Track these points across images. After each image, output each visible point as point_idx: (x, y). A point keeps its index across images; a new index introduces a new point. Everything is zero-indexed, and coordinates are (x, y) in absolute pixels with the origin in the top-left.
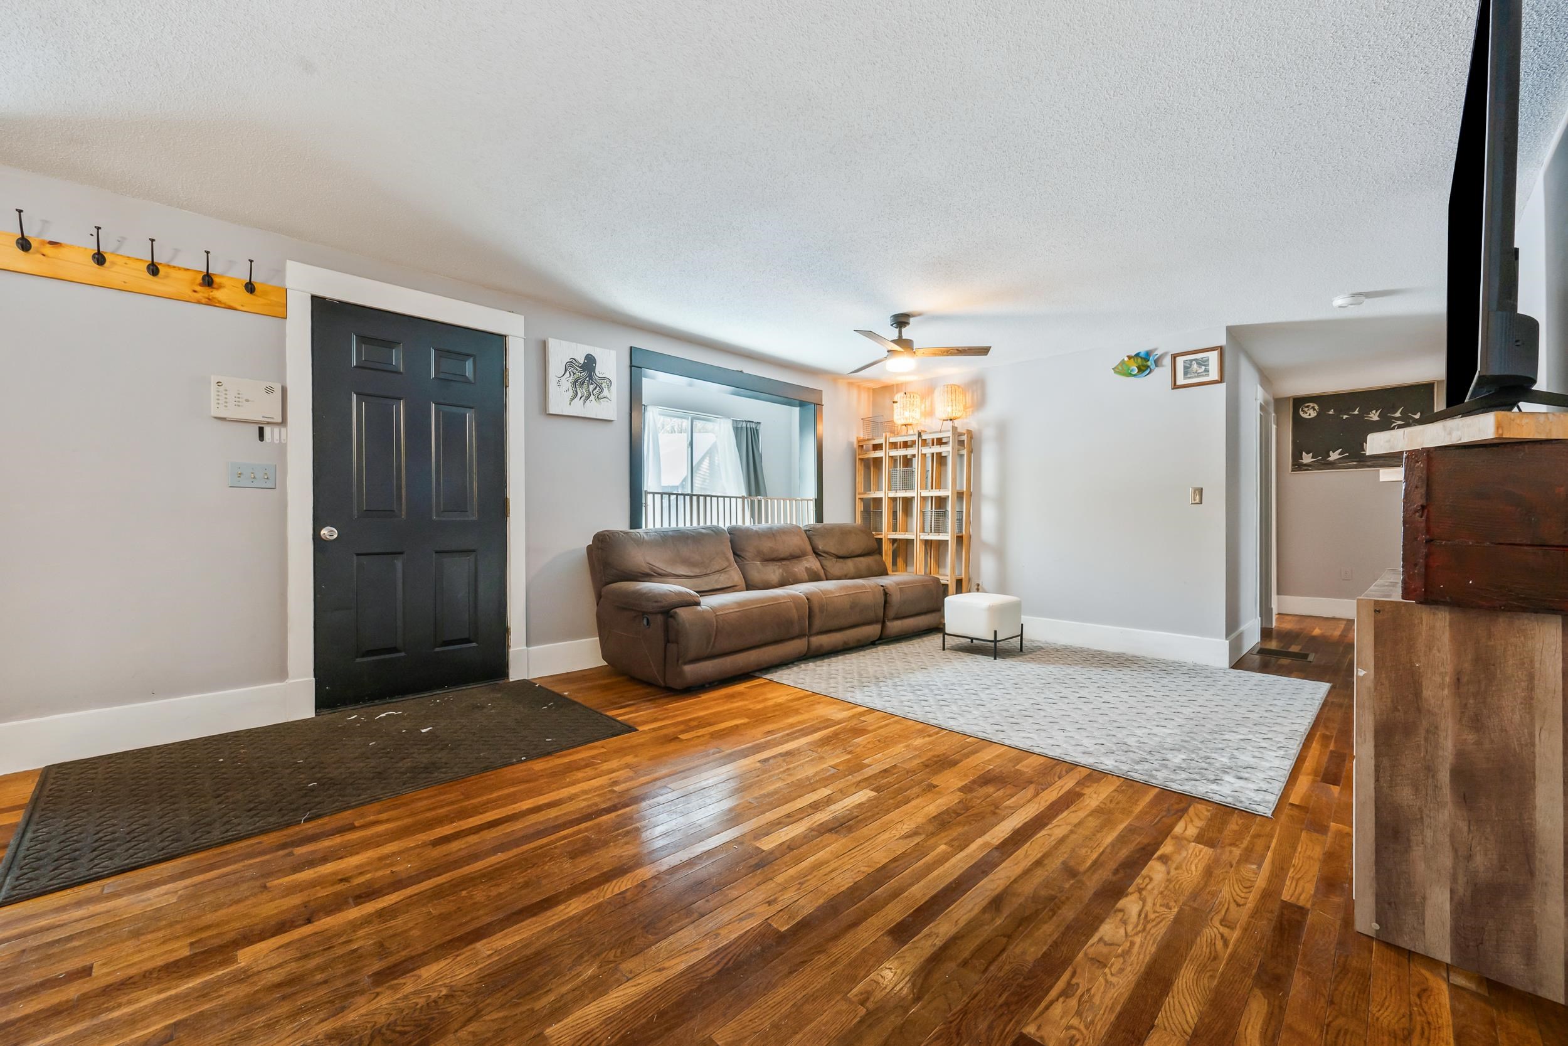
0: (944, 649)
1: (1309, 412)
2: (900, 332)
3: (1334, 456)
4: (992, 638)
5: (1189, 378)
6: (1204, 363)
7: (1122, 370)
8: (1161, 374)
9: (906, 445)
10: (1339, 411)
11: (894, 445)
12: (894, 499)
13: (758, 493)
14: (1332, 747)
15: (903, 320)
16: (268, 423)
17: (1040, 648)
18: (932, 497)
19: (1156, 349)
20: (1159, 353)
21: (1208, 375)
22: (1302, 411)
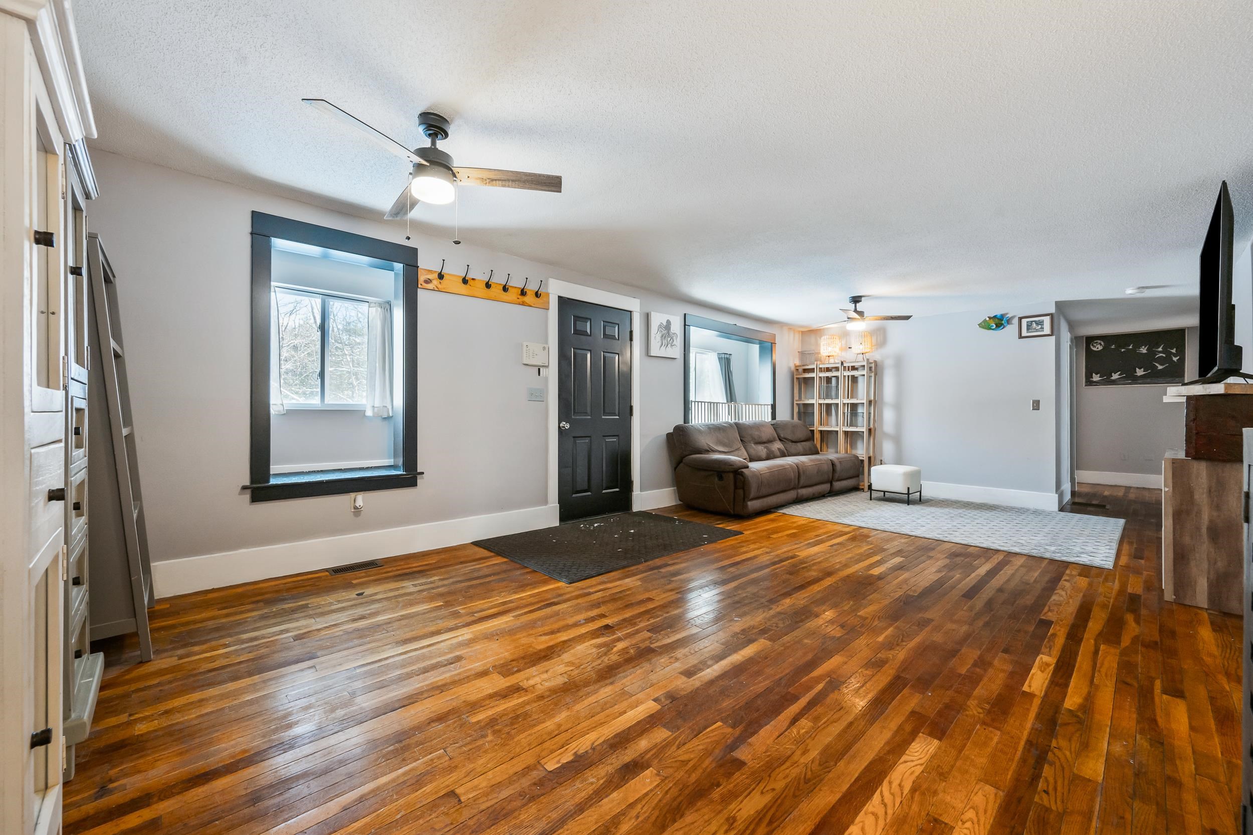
0: (871, 499)
1: (1097, 346)
2: (856, 306)
3: (1115, 376)
4: (907, 492)
5: (1031, 332)
6: (1040, 323)
7: (985, 325)
8: (1012, 329)
9: (828, 370)
10: (1119, 346)
11: (821, 370)
12: (820, 405)
13: (731, 401)
14: (1135, 546)
15: (858, 299)
16: (543, 366)
17: (932, 500)
18: (848, 404)
19: (1007, 314)
20: (1009, 316)
21: (1043, 331)
22: (1092, 345)
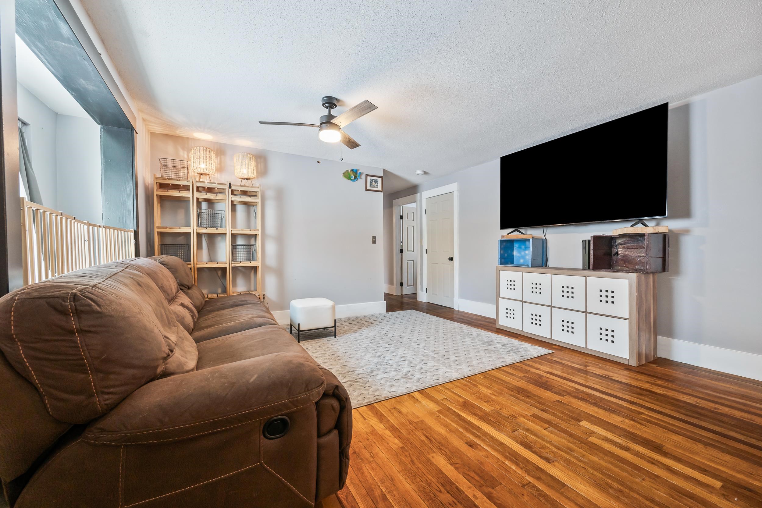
2: (330, 111)
5: (372, 187)
6: (376, 182)
7: (347, 175)
8: (361, 182)
9: (210, 190)
11: (198, 189)
12: (198, 234)
20: (361, 171)
21: (378, 188)
